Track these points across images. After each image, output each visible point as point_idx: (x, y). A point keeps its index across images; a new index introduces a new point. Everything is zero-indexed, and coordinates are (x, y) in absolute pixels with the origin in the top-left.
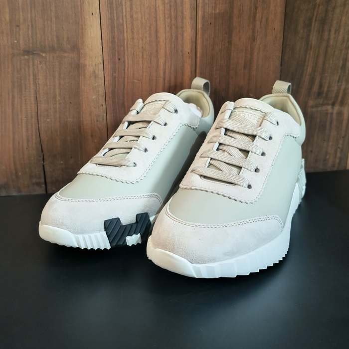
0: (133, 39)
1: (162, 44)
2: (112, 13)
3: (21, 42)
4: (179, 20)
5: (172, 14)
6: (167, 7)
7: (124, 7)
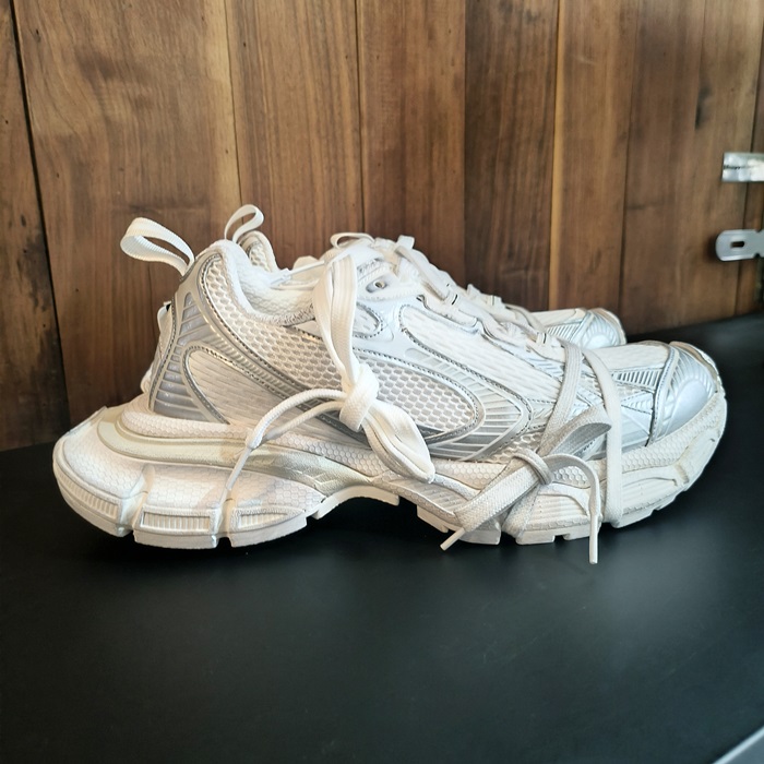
0: (281, 186)
1: (319, 192)
2: (252, 150)
3: (127, 193)
4: (340, 161)
5: (331, 151)
6: (324, 142)
7: (268, 142)
